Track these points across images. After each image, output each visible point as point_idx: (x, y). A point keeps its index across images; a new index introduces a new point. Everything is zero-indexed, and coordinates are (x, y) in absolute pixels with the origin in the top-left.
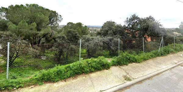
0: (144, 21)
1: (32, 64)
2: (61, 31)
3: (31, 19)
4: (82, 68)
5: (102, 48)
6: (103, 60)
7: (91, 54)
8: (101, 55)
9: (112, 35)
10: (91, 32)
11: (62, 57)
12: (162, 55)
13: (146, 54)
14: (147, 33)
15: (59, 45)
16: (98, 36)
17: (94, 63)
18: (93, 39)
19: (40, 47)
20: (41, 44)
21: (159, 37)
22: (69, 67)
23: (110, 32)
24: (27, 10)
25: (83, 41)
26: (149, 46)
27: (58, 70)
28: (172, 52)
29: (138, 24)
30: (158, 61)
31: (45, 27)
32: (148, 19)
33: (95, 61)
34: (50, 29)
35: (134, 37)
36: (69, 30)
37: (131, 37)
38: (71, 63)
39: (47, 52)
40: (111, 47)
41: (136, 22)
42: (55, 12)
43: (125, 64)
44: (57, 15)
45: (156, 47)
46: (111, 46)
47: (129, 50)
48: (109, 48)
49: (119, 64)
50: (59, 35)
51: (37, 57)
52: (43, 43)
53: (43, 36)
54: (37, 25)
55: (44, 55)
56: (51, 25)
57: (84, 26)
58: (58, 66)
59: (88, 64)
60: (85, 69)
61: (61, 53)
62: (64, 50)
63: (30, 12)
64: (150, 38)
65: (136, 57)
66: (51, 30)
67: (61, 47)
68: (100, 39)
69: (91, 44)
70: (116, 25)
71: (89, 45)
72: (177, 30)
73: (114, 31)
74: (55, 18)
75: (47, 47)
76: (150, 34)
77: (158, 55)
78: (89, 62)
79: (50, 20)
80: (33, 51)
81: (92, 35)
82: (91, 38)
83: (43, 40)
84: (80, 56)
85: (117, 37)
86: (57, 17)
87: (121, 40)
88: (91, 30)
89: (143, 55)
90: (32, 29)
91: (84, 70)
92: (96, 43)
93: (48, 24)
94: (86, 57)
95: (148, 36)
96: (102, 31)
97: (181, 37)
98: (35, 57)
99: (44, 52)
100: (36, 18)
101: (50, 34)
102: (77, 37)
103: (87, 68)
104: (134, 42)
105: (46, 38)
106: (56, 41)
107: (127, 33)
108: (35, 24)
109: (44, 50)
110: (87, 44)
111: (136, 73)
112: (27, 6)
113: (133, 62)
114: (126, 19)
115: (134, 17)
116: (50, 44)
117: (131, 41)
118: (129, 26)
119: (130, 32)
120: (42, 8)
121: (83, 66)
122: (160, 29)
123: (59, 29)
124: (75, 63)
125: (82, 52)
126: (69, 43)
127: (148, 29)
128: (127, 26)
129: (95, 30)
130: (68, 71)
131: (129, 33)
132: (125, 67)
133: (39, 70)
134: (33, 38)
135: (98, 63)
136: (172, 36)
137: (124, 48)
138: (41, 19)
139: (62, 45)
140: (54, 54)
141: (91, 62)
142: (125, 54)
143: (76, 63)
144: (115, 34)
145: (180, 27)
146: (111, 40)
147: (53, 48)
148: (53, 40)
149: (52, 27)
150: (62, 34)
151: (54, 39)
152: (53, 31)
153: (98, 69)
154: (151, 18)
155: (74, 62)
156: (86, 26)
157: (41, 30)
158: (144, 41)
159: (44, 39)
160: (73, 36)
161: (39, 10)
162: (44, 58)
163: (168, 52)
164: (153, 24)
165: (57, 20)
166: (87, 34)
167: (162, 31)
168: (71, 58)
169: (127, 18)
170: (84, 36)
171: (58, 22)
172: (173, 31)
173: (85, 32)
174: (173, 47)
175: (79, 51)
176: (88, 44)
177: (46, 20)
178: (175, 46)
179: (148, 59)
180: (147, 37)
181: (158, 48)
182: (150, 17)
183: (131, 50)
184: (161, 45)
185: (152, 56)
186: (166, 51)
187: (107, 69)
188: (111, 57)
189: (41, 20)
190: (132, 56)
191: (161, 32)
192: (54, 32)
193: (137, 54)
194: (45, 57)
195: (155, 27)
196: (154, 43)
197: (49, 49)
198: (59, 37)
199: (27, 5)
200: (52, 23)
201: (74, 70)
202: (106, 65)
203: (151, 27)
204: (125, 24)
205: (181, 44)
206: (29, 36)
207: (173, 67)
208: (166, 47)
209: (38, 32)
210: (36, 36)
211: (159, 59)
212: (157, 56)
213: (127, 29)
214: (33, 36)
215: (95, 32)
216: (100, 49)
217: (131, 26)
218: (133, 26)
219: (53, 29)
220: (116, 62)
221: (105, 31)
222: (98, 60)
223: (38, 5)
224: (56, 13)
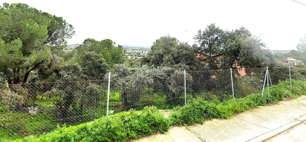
0: (232, 36)
1: (7, 124)
2: (71, 56)
3: (11, 32)
4: (112, 132)
5: (152, 89)
6: (154, 115)
7: (129, 101)
8: (149, 104)
9: (172, 63)
10: (130, 57)
11: (71, 108)
12: (268, 102)
13: (237, 102)
14: (237, 59)
15: (67, 83)
16: (145, 66)
17: (137, 121)
18: (134, 71)
19: (28, 88)
20: (29, 82)
21: (260, 67)
22: (85, 129)
23: (167, 57)
24: (5, 14)
25: (115, 75)
26: (243, 85)
27: (61, 136)
28: (288, 97)
29: (220, 43)
30: (263, 116)
31: (38, 48)
32: (238, 32)
33: (138, 117)
34: (49, 51)
35: (214, 67)
36: (87, 53)
37: (208, 68)
38: (89, 120)
39: (42, 99)
40: (170, 87)
41: (217, 38)
42: (60, 20)
43: (197, 122)
44: (65, 24)
45: (257, 87)
46: (170, 84)
47: (204, 94)
48: (166, 90)
49: (185, 121)
50: (67, 65)
51: (20, 108)
52: (34, 80)
53: (33, 66)
54: (23, 44)
55: (35, 105)
56: (52, 43)
57: (116, 45)
58: (62, 127)
59: (124, 123)
60: (118, 133)
61: (70, 99)
62: (76, 94)
63: (10, 18)
64: (243, 68)
65: (219, 107)
66: (51, 54)
67: (69, 88)
68: (147, 71)
69: (131, 82)
70: (179, 44)
71: (127, 83)
72: (293, 54)
73: (175, 55)
74: (61, 31)
75: (42, 87)
76: (243, 62)
77: (261, 102)
78: (126, 119)
79: (50, 34)
80: (12, 97)
81: (132, 64)
82: (129, 69)
83: (34, 74)
84: (108, 105)
85: (181, 67)
86: (64, 28)
87: (189, 73)
88: (130, 54)
89: (233, 102)
90: (12, 52)
91: (116, 135)
92: (141, 79)
93: (46, 43)
94: (121, 108)
95: (241, 65)
96: (152, 55)
97: (302, 66)
98: (16, 110)
99: (35, 99)
100: (21, 30)
101: (49, 62)
102: (103, 68)
103: (122, 132)
104: (214, 77)
105: (41, 71)
106: (59, 76)
107: (200, 60)
108: (19, 42)
109: (36, 94)
110: (121, 81)
111: (220, 140)
112: (6, 7)
113: (214, 117)
114: (197, 34)
115: (213, 30)
116: (47, 82)
117: (207, 75)
118: (204, 46)
119: (205, 58)
120: (36, 11)
121: (113, 127)
122: (261, 51)
123: (66, 51)
124: (96, 121)
125: (112, 98)
126: (86, 80)
127: (239, 52)
128: (199, 46)
129: (139, 55)
130: (82, 138)
131: (205, 60)
132: (197, 128)
133: (22, 137)
134: (14, 70)
135: (145, 120)
136: (284, 64)
137: (195, 90)
138: (32, 32)
139: (73, 85)
140: (56, 102)
141: (130, 117)
142: (198, 100)
143: (99, 121)
144: (177, 62)
145: (298, 48)
146: (169, 74)
147: (54, 90)
148: (54, 74)
149: (53, 47)
150: (73, 62)
151: (57, 71)
152: (55, 55)
153: (145, 133)
154: (245, 31)
155: (97, 119)
156: (120, 47)
157: (30, 53)
158: (233, 75)
159: (37, 71)
160: (94, 65)
161: (29, 14)
162: (33, 111)
163: (280, 96)
164: (249, 43)
165: (64, 33)
166: (122, 62)
167: (266, 56)
168: (89, 111)
169: (200, 32)
170: (117, 65)
171: (65, 39)
172: (286, 55)
173: (118, 59)
174: (288, 86)
175: (106, 95)
176: (124, 82)
177: (41, 34)
178: (293, 84)
179: (242, 112)
180: (239, 67)
181: (260, 89)
182: (242, 28)
183: (209, 93)
184: (266, 82)
185: (249, 105)
186: (275, 95)
187: (163, 133)
188: (171, 108)
189: (32, 34)
190: (211, 104)
191: (263, 57)
192: (57, 58)
193: (222, 101)
194: (36, 109)
195: (252, 48)
196: (252, 79)
197: (44, 92)
198: (67, 69)
199: (6, 5)
200: (53, 40)
201: (95, 135)
202: (160, 124)
203: (244, 49)
204: (195, 43)
205: (303, 81)
206: (4, 66)
207: (292, 127)
208: (275, 86)
209: (26, 58)
210: (21, 66)
211: (264, 110)
212: (259, 105)
213: (199, 52)
214: (14, 67)
215: (139, 58)
216: (148, 92)
217: (206, 46)
218: (210, 45)
219: (55, 52)
220: (180, 118)
221: (158, 56)
222: (145, 114)
223: (27, 5)
224: (62, 20)
